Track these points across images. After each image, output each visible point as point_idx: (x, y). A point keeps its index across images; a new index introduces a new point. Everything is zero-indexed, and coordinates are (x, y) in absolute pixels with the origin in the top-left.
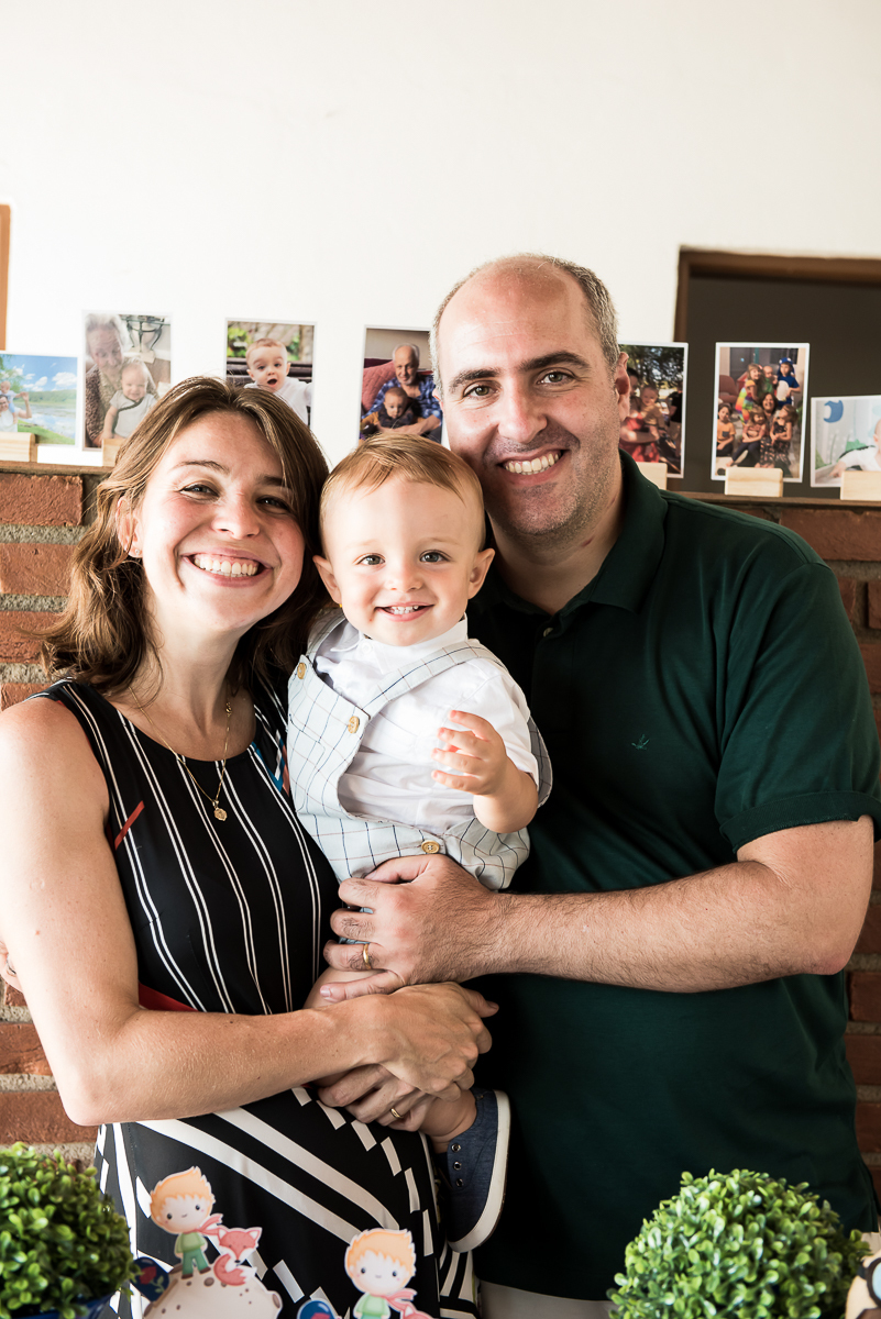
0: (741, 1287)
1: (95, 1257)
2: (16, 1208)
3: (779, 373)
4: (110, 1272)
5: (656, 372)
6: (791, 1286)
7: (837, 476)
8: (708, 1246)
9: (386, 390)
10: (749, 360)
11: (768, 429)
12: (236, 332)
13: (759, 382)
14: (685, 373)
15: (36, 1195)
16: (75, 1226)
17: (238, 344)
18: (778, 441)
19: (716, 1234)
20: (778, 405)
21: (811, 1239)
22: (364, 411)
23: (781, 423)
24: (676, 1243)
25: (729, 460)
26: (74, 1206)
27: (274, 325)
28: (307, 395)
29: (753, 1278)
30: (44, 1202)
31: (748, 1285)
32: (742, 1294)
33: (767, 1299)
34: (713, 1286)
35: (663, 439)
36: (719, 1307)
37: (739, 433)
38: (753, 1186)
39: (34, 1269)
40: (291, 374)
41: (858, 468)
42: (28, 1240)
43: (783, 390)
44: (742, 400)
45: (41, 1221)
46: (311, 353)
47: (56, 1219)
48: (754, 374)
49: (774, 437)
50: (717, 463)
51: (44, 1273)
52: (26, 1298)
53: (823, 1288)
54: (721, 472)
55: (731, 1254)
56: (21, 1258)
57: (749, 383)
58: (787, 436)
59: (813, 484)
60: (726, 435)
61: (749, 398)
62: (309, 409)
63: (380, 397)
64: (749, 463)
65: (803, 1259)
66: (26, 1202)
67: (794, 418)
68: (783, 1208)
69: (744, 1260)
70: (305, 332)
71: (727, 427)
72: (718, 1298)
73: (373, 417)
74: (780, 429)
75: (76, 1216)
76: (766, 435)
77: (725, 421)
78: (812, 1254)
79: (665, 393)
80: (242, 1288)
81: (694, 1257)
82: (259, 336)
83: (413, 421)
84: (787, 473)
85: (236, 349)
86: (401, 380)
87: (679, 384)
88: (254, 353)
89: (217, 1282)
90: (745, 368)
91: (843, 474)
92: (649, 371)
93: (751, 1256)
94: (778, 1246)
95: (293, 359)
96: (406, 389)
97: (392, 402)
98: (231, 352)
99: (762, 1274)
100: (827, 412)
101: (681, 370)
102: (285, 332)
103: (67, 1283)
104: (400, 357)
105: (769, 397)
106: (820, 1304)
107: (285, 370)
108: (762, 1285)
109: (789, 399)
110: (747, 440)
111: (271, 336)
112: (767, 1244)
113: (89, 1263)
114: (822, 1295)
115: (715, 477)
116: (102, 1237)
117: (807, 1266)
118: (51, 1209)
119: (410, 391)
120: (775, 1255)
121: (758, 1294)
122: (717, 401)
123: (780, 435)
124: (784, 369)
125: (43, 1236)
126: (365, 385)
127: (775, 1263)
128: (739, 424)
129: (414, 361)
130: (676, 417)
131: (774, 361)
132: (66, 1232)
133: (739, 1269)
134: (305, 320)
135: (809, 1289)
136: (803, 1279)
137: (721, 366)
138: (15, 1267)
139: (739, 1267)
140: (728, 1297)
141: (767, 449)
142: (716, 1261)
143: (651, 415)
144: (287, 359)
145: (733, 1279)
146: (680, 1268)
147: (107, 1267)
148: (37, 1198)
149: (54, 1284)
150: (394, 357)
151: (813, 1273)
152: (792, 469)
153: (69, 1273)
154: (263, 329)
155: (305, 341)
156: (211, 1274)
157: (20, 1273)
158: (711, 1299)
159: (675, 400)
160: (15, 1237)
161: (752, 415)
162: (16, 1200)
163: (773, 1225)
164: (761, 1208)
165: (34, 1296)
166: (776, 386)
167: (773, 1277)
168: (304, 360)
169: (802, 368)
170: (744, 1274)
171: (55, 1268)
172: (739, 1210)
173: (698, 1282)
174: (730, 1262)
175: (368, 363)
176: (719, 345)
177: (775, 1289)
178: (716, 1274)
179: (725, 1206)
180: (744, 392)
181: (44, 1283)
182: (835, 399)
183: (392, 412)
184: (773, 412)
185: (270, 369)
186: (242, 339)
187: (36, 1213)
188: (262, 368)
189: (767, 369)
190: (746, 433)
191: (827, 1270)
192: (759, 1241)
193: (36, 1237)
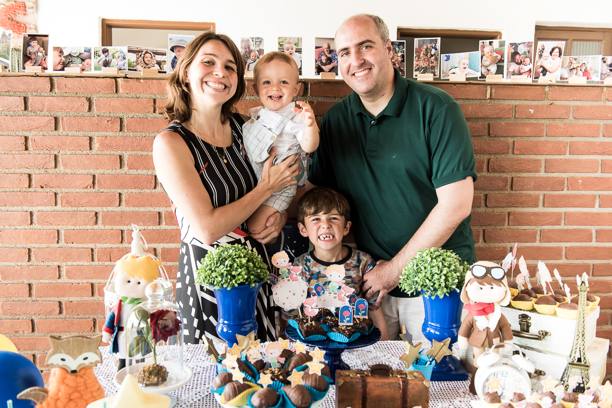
0: (436, 275)
1: (259, 271)
2: (237, 258)
3: (432, 46)
4: (263, 275)
5: (397, 49)
6: (449, 274)
7: (448, 76)
8: (426, 265)
9: (322, 55)
10: (424, 43)
11: (429, 63)
12: (281, 40)
13: (427, 49)
14: (405, 49)
15: (242, 255)
16: (253, 263)
17: (281, 44)
18: (432, 66)
19: (428, 262)
20: (432, 56)
21: (455, 263)
22: (316, 61)
23: (433, 61)
24: (417, 266)
25: (418, 72)
26: (252, 258)
27: (291, 38)
28: (300, 57)
29: (440, 272)
30: (244, 257)
31: (438, 274)
32: (436, 277)
33: (443, 277)
34: (428, 275)
35: (399, 67)
36: (430, 281)
37: (421, 64)
38: (438, 251)
39: (243, 273)
40: (296, 52)
41: (454, 73)
42: (241, 266)
43: (433, 51)
44: (422, 55)
45: (244, 261)
46: (301, 45)
47: (248, 261)
48: (425, 47)
49: (431, 65)
50: (415, 73)
51: (246, 274)
52: (242, 280)
53: (458, 274)
54: (416, 76)
55: (433, 267)
56: (239, 270)
57: (424, 50)
58: (434, 64)
59: (442, 78)
60: (417, 65)
61: (424, 54)
62: (301, 61)
63: (320, 57)
64: (424, 72)
65: (453, 267)
66: (240, 257)
67: (436, 59)
68: (446, 256)
69: (437, 268)
70: (299, 40)
71: (417, 63)
72: (430, 278)
73: (319, 63)
74: (432, 63)
75: (253, 261)
76: (429, 65)
77: (417, 61)
78: (455, 266)
79: (400, 54)
80: (298, 282)
81: (423, 268)
82: (287, 41)
83: (330, 64)
84: (435, 75)
85: (281, 45)
86: (326, 52)
87: (404, 52)
88: (286, 46)
89: (291, 280)
90: (423, 46)
91: (450, 75)
92: (395, 49)
93: (439, 268)
94: (446, 264)
95: (297, 47)
96: (327, 55)
97: (324, 59)
98: (279, 46)
99: (441, 272)
100: (445, 58)
101: (404, 48)
102: (294, 40)
103: (252, 277)
104: (325, 46)
105: (429, 53)
106: (458, 279)
107: (294, 50)
108: (442, 274)
109: (435, 54)
110: (423, 66)
111: (290, 41)
112: (442, 264)
113: (257, 272)
114: (458, 276)
115: (414, 77)
116: (260, 267)
117: (454, 269)
118: (247, 259)
119: (329, 55)
120: (445, 266)
121: (441, 277)
122: (415, 55)
123: (432, 64)
124: (434, 45)
125: (245, 265)
126: (316, 54)
127: (445, 268)
128: (421, 62)
129: (329, 47)
130: (403, 61)
131: (431, 43)
132: (251, 264)
133: (436, 270)
134: (300, 37)
135: (455, 275)
136: (453, 272)
137: (416, 45)
138: (238, 273)
139: (435, 270)
140: (432, 278)
141: (429, 68)
142: (429, 269)
143: (396, 61)
144: (295, 47)
145: (433, 273)
146: (418, 271)
147: (262, 274)
148: (243, 256)
149: (249, 277)
150: (323, 46)
151: (455, 271)
152: (436, 74)
153: (253, 275)
154: (288, 39)
155: (299, 42)
156: (289, 278)
157: (239, 274)
158: (428, 278)
159: (403, 56)
160: (238, 265)
161: (425, 59)
162: (237, 256)
163: (444, 259)
164: (440, 255)
165: (244, 280)
166: (431, 50)
167: (445, 272)
168: (299, 48)
169: (438, 45)
170: (437, 271)
171: (249, 273)
172: (434, 256)
173: (424, 274)
174: (432, 269)
175: (317, 48)
176: (415, 39)
177: (445, 275)
178: (429, 272)
179: (430, 256)
180: (422, 53)
181: (246, 277)
182: (448, 55)
183: (324, 61)
184: (430, 58)
185: (290, 50)
186: (282, 42)
187: (243, 259)
188: (288, 50)
189: (429, 46)
190: (422, 64)
191: (459, 270)
192: (441, 263)
193: (243, 265)
